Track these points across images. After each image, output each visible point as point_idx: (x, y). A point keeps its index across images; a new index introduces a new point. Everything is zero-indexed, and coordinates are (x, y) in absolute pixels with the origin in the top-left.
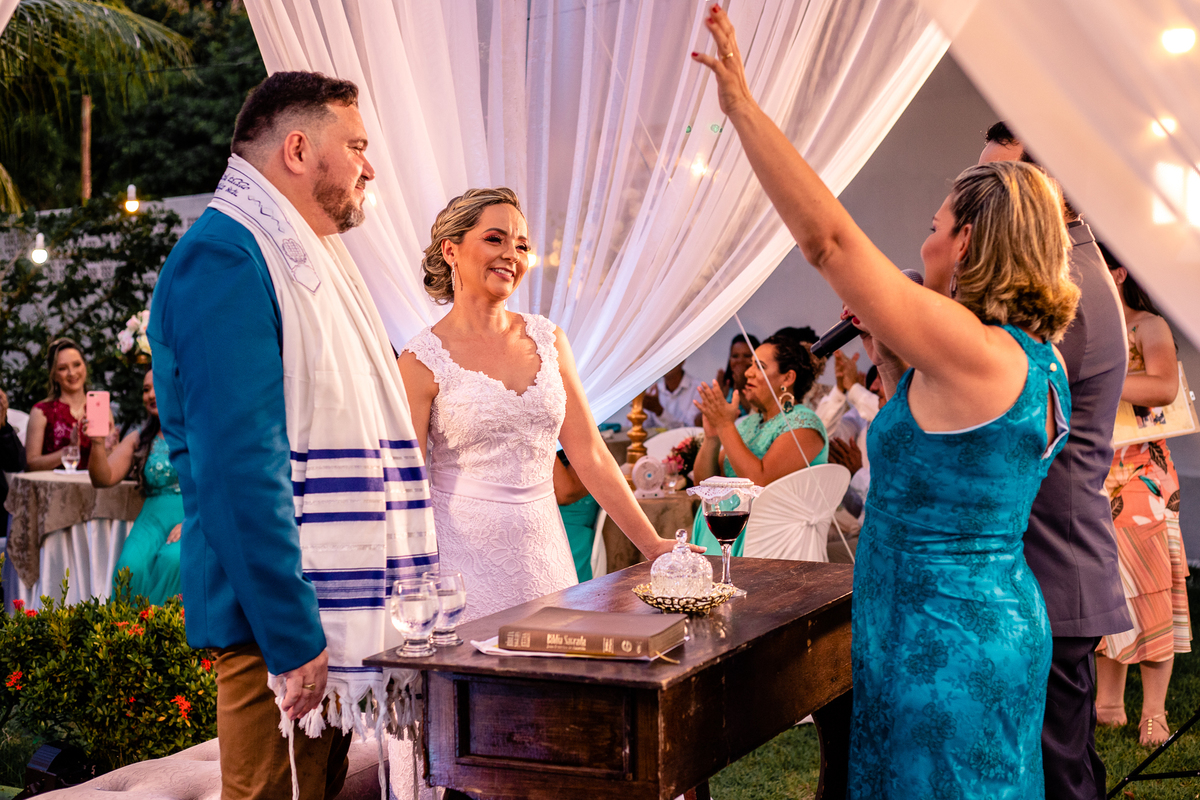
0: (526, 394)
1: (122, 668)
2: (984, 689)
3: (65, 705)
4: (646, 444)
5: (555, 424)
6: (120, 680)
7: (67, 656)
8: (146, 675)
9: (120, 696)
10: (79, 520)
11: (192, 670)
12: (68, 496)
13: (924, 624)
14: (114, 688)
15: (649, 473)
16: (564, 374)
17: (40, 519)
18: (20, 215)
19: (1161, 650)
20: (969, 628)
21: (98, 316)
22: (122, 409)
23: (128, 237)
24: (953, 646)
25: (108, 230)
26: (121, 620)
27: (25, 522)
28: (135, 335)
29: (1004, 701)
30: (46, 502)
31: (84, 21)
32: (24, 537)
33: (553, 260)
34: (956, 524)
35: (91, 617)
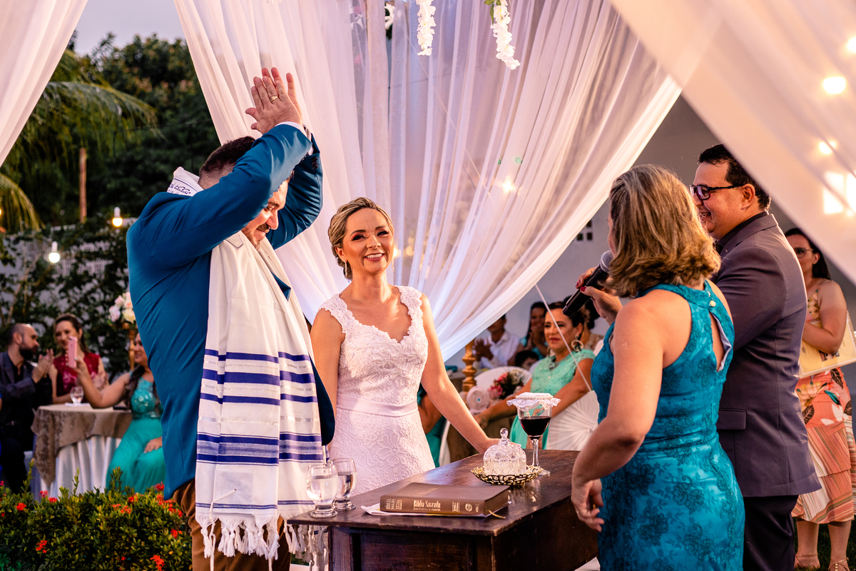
0: (402, 342)
1: (116, 536)
2: (696, 546)
3: (76, 563)
4: (476, 379)
5: (422, 362)
6: (115, 545)
7: (78, 529)
8: (133, 541)
9: (115, 556)
10: (83, 437)
11: (165, 537)
12: (76, 421)
13: (649, 502)
14: (111, 550)
15: (478, 398)
16: (426, 328)
17: (56, 437)
18: (39, 230)
19: (845, 513)
20: (681, 503)
21: (93, 299)
22: (111, 362)
23: (114, 244)
24: (671, 517)
25: (100, 239)
26: (115, 503)
27: (46, 440)
28: (121, 309)
29: (712, 553)
30: (61, 425)
31: (82, 96)
32: (45, 450)
33: (409, 252)
34: (663, 430)
35: (94, 501)
